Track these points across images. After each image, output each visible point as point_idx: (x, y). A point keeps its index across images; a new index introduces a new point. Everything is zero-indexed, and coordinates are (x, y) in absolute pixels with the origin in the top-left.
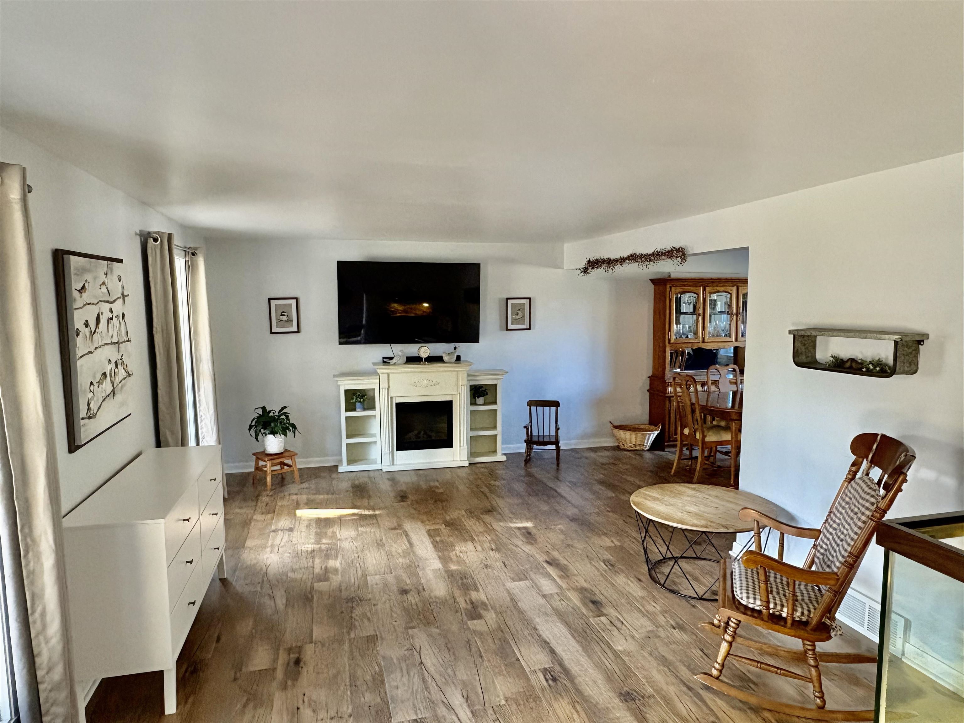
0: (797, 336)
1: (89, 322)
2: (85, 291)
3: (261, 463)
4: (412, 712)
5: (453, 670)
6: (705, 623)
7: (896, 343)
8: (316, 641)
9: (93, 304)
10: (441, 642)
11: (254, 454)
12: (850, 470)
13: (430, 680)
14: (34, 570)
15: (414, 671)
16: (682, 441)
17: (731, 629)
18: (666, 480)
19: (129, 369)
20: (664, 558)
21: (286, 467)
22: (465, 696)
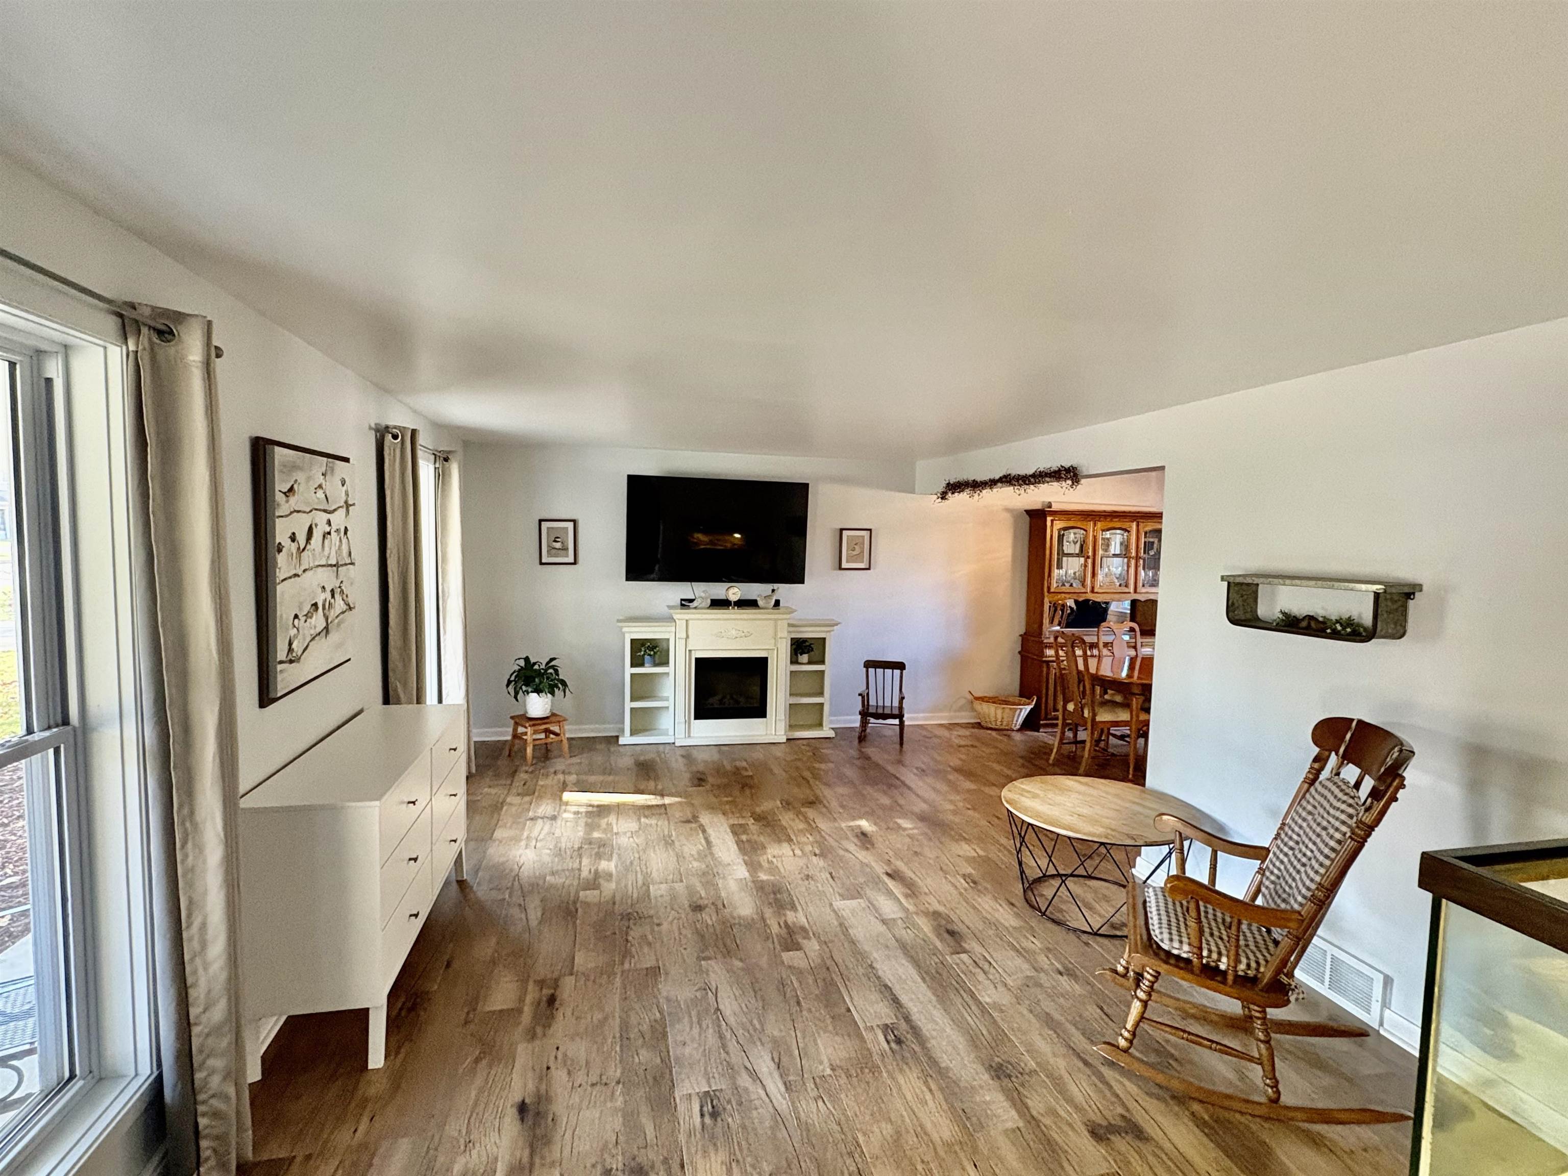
0: (1232, 585)
1: (297, 534)
2: (294, 495)
3: (521, 730)
4: (704, 1081)
5: (760, 1022)
6: (1104, 969)
7: (1377, 595)
8: (577, 972)
9: (304, 512)
10: (746, 981)
11: (512, 718)
12: (1312, 768)
13: (728, 1035)
14: (193, 867)
15: (707, 1021)
16: (1064, 719)
17: (1147, 983)
18: (1044, 770)
19: (350, 600)
20: (1044, 876)
21: (552, 736)
22: (777, 1060)
